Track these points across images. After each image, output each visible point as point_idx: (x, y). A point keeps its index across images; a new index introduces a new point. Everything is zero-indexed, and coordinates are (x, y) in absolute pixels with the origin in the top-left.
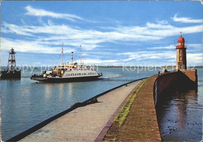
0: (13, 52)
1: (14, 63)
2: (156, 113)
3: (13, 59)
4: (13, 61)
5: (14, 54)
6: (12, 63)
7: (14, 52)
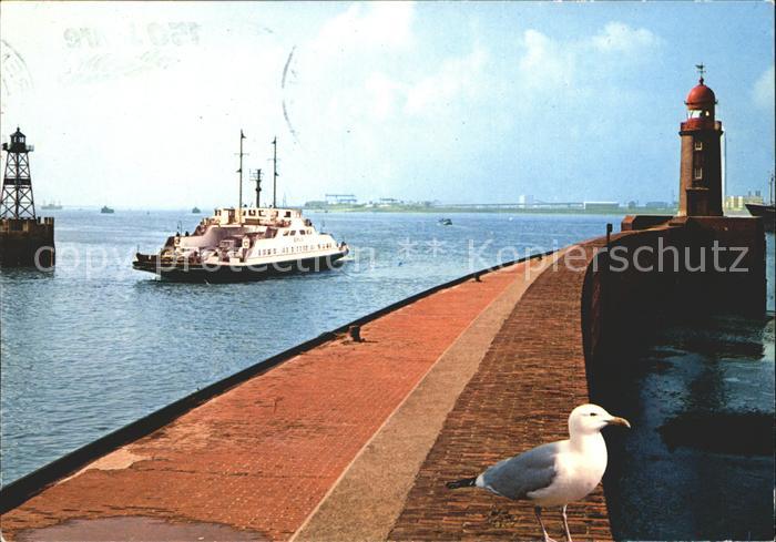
0: (24, 144)
1: (25, 191)
2: (584, 371)
3: (24, 175)
4: (21, 183)
5: (27, 152)
6: (17, 189)
7: (27, 144)
